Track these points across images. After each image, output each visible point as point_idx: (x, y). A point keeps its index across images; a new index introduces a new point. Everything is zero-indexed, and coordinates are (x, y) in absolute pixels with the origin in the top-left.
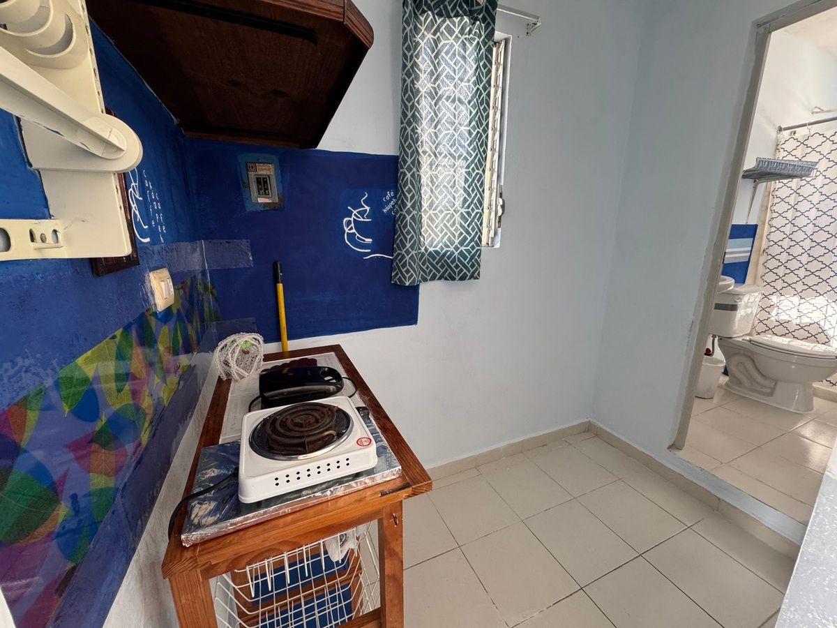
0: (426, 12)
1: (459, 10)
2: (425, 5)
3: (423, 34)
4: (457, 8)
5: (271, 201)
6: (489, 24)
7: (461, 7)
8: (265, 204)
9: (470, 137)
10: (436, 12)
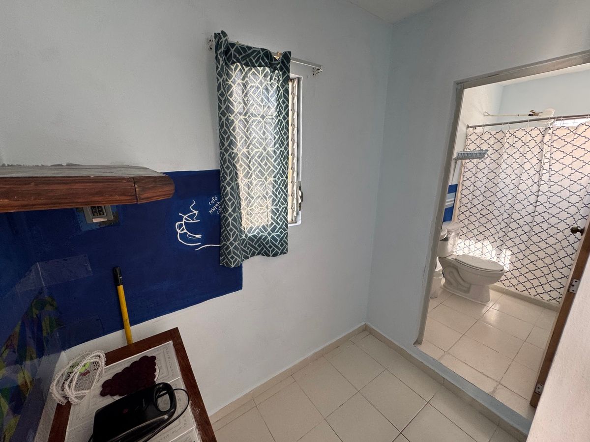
0: (235, 63)
1: (262, 62)
2: (234, 58)
3: (234, 79)
4: (260, 60)
5: (106, 220)
6: (285, 72)
7: (264, 60)
8: (101, 223)
9: (275, 155)
10: (243, 63)
